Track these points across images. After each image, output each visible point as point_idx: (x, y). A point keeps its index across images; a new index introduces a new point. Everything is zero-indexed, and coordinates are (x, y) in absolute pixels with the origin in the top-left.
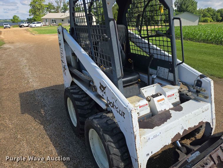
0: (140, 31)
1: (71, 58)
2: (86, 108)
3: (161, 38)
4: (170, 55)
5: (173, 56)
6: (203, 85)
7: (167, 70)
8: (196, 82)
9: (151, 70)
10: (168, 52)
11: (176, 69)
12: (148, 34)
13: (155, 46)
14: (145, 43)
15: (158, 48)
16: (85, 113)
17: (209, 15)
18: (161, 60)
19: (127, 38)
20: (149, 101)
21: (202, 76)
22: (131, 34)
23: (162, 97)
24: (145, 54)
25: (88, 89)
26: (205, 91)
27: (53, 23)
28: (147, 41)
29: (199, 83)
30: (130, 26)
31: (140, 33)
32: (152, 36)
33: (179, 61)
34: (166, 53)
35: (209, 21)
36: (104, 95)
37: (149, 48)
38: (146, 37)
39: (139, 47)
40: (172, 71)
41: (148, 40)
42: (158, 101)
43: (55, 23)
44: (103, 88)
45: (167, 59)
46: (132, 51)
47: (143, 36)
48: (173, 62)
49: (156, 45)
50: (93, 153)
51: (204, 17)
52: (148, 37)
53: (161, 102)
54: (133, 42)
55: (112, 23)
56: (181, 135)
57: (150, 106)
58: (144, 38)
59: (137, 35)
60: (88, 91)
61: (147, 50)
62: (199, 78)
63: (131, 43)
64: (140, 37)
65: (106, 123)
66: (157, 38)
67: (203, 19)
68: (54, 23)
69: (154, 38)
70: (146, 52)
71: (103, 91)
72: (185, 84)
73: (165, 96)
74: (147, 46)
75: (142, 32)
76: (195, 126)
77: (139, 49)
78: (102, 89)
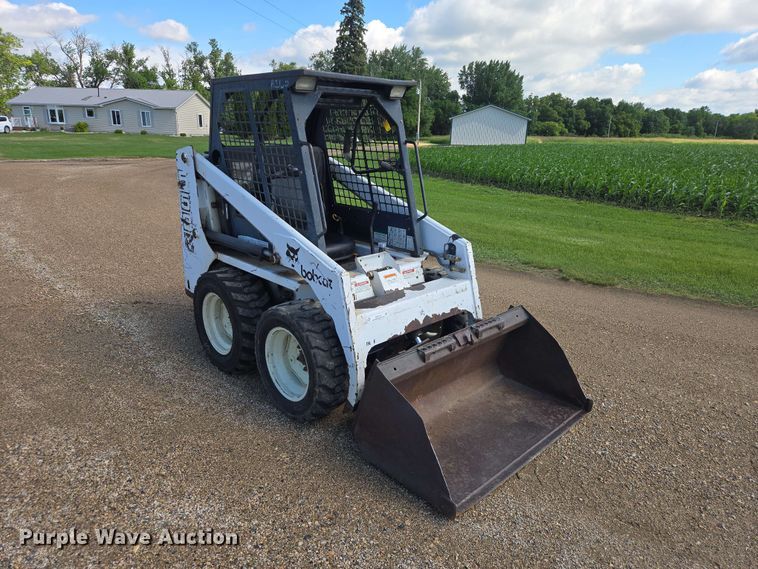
0: (352, 161)
1: (210, 213)
2: (252, 305)
3: (389, 174)
4: (406, 204)
5: (409, 206)
6: (457, 250)
7: (403, 232)
8: (447, 248)
9: (376, 235)
10: (402, 198)
11: (416, 227)
12: (366, 167)
13: (380, 189)
14: (363, 184)
15: (387, 193)
16: (252, 316)
17: (556, 115)
18: (392, 214)
19: (327, 174)
20: (371, 278)
21: (455, 237)
22: (334, 165)
23: (393, 271)
24: (364, 205)
25: (259, 266)
26: (460, 259)
27: (54, 120)
28: (365, 180)
29: (452, 249)
30: (329, 141)
31: (353, 163)
32: (375, 171)
33: (421, 214)
34: (400, 201)
35: (557, 133)
36: (296, 264)
37: (371, 194)
38: (363, 172)
39: (353, 191)
40: (411, 233)
41: (369, 178)
42: (386, 277)
43: (61, 119)
44: (292, 252)
45: (402, 212)
46: (338, 199)
47: (358, 169)
48: (410, 216)
49: (383, 187)
50: (274, 381)
51: (542, 121)
52: (367, 172)
53: (390, 278)
54: (341, 182)
55: (305, 149)
56: (421, 322)
57: (372, 285)
58: (361, 173)
59: (347, 168)
60: (259, 269)
61: (368, 197)
62: (451, 241)
63: (335, 184)
64: (352, 172)
65: (302, 309)
66: (383, 174)
67: (541, 125)
68: (58, 122)
69: (378, 174)
70: (366, 201)
71: (292, 258)
72: (433, 254)
73: (399, 270)
74: (367, 189)
75: (356, 163)
76: (444, 313)
77: (352, 195)
78: (292, 254)
